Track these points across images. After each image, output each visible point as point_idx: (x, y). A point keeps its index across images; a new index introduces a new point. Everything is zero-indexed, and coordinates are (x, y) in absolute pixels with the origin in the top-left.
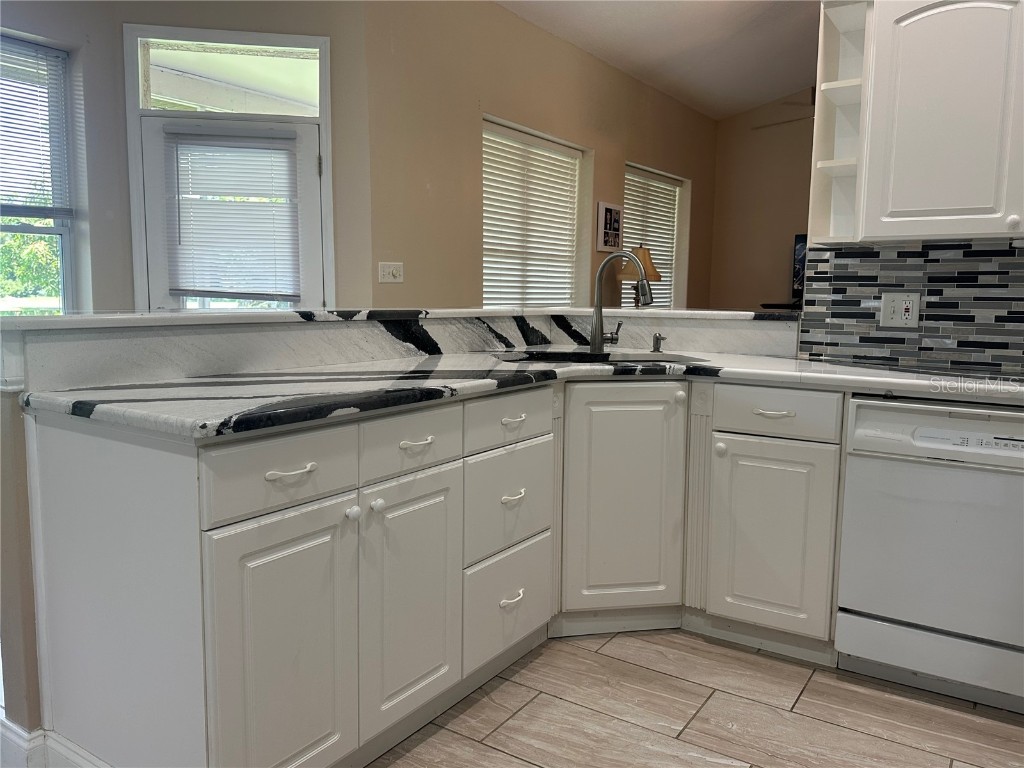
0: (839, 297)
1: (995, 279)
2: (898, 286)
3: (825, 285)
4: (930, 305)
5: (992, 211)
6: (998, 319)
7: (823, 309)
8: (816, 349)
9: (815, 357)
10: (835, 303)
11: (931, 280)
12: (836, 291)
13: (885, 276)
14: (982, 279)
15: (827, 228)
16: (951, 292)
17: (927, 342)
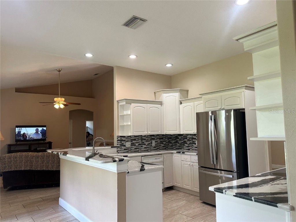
0: (121, 143)
1: (137, 140)
2: (128, 141)
3: (119, 142)
4: (131, 144)
5: (144, 132)
6: (138, 145)
7: (119, 145)
8: (119, 152)
9: (118, 153)
10: (121, 144)
11: (131, 140)
12: (121, 142)
13: (126, 140)
14: (136, 140)
15: (118, 133)
16: (133, 142)
17: (131, 149)
